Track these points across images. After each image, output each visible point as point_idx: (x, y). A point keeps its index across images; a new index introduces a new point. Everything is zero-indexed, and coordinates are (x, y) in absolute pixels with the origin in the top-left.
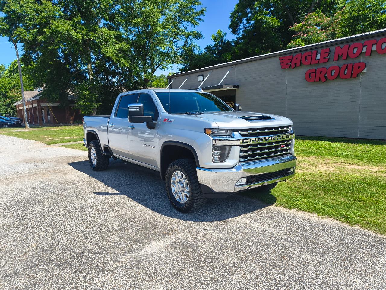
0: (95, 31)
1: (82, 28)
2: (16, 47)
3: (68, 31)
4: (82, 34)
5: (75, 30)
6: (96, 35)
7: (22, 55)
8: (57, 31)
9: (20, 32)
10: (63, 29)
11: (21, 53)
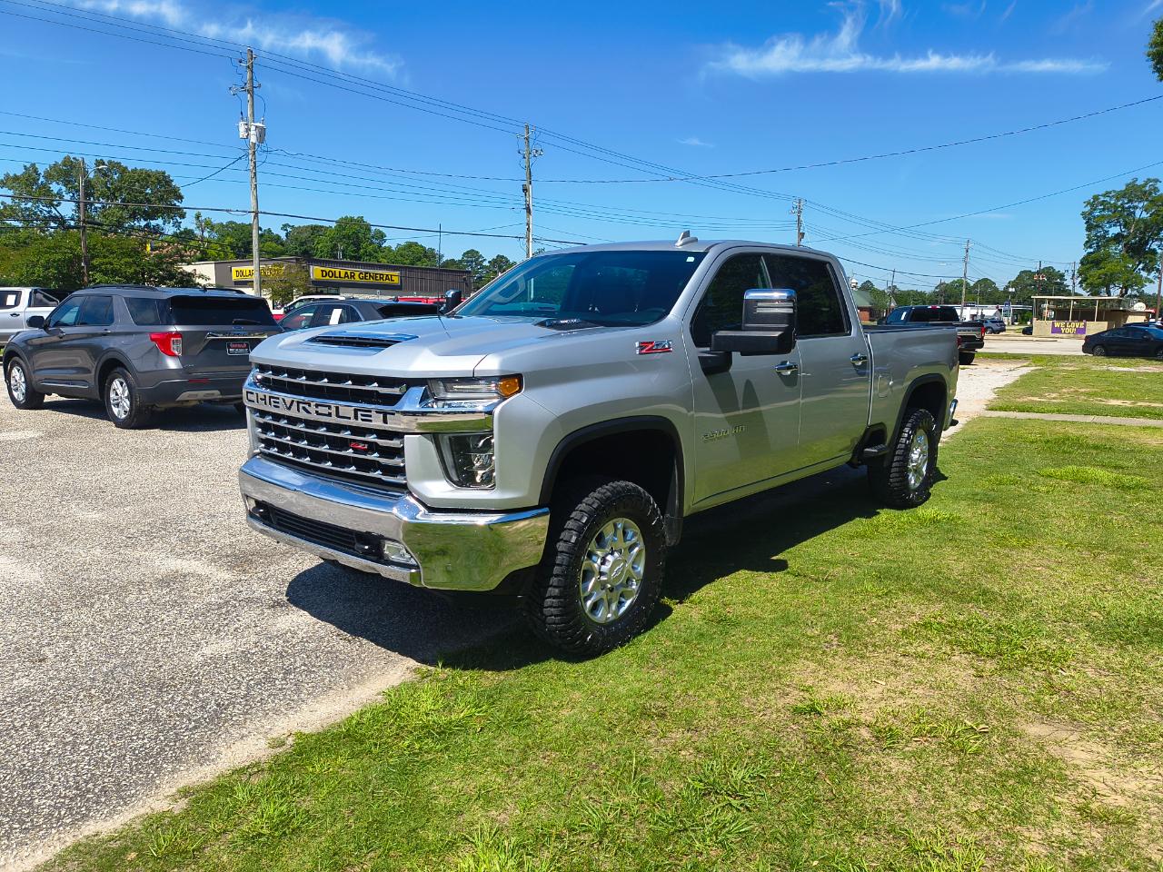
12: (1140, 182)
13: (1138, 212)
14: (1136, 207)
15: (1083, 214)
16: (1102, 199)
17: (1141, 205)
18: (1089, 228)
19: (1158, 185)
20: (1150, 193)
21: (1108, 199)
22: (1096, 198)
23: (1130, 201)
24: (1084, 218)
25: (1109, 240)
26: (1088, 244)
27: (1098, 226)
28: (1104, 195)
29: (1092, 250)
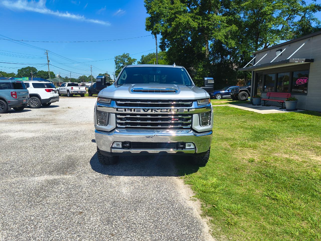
0: (208, 19)
1: (199, 18)
2: (156, 37)
3: (188, 22)
4: (198, 23)
5: (194, 21)
6: (209, 22)
7: (160, 43)
8: (180, 23)
9: (157, 26)
10: (184, 21)
11: (159, 41)
12: (125, 54)
13: (126, 61)
14: (125, 60)
15: (115, 60)
16: (118, 57)
17: (126, 59)
18: (116, 64)
19: (129, 55)
20: (128, 57)
21: (119, 57)
22: (117, 57)
23: (124, 58)
24: (115, 61)
25: (121, 67)
26: (116, 68)
27: (118, 64)
28: (119, 56)
29: (117, 69)
